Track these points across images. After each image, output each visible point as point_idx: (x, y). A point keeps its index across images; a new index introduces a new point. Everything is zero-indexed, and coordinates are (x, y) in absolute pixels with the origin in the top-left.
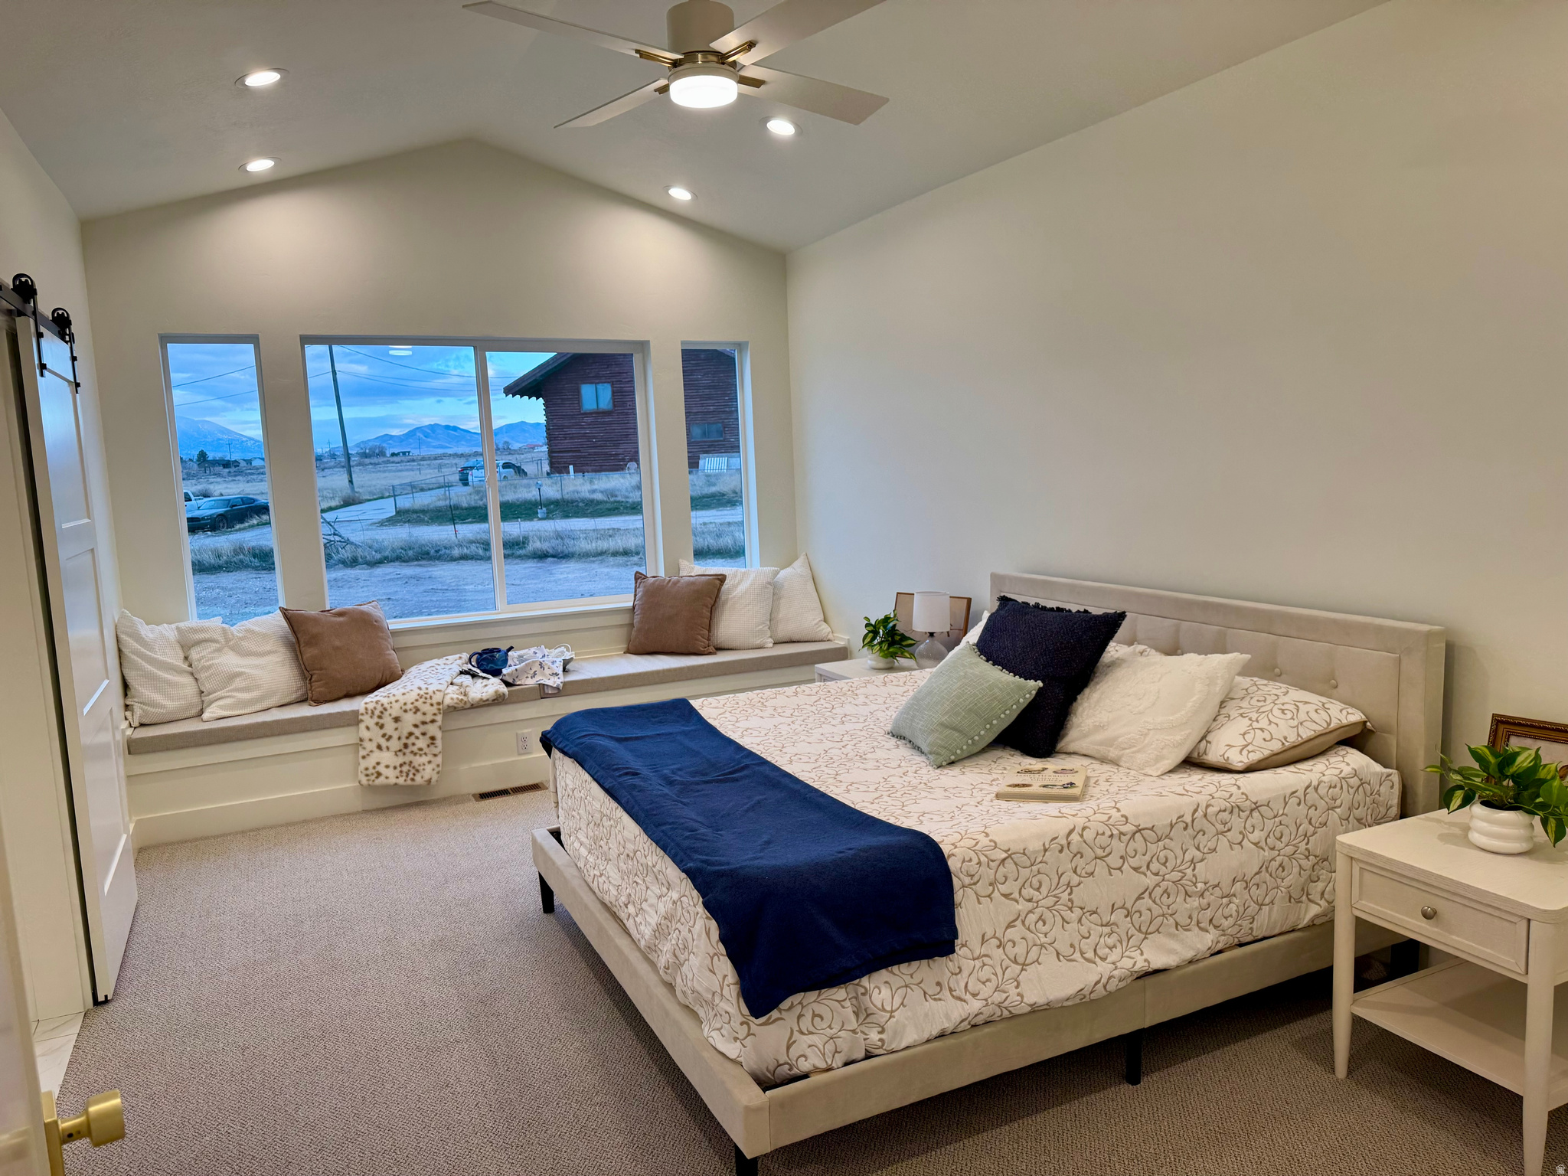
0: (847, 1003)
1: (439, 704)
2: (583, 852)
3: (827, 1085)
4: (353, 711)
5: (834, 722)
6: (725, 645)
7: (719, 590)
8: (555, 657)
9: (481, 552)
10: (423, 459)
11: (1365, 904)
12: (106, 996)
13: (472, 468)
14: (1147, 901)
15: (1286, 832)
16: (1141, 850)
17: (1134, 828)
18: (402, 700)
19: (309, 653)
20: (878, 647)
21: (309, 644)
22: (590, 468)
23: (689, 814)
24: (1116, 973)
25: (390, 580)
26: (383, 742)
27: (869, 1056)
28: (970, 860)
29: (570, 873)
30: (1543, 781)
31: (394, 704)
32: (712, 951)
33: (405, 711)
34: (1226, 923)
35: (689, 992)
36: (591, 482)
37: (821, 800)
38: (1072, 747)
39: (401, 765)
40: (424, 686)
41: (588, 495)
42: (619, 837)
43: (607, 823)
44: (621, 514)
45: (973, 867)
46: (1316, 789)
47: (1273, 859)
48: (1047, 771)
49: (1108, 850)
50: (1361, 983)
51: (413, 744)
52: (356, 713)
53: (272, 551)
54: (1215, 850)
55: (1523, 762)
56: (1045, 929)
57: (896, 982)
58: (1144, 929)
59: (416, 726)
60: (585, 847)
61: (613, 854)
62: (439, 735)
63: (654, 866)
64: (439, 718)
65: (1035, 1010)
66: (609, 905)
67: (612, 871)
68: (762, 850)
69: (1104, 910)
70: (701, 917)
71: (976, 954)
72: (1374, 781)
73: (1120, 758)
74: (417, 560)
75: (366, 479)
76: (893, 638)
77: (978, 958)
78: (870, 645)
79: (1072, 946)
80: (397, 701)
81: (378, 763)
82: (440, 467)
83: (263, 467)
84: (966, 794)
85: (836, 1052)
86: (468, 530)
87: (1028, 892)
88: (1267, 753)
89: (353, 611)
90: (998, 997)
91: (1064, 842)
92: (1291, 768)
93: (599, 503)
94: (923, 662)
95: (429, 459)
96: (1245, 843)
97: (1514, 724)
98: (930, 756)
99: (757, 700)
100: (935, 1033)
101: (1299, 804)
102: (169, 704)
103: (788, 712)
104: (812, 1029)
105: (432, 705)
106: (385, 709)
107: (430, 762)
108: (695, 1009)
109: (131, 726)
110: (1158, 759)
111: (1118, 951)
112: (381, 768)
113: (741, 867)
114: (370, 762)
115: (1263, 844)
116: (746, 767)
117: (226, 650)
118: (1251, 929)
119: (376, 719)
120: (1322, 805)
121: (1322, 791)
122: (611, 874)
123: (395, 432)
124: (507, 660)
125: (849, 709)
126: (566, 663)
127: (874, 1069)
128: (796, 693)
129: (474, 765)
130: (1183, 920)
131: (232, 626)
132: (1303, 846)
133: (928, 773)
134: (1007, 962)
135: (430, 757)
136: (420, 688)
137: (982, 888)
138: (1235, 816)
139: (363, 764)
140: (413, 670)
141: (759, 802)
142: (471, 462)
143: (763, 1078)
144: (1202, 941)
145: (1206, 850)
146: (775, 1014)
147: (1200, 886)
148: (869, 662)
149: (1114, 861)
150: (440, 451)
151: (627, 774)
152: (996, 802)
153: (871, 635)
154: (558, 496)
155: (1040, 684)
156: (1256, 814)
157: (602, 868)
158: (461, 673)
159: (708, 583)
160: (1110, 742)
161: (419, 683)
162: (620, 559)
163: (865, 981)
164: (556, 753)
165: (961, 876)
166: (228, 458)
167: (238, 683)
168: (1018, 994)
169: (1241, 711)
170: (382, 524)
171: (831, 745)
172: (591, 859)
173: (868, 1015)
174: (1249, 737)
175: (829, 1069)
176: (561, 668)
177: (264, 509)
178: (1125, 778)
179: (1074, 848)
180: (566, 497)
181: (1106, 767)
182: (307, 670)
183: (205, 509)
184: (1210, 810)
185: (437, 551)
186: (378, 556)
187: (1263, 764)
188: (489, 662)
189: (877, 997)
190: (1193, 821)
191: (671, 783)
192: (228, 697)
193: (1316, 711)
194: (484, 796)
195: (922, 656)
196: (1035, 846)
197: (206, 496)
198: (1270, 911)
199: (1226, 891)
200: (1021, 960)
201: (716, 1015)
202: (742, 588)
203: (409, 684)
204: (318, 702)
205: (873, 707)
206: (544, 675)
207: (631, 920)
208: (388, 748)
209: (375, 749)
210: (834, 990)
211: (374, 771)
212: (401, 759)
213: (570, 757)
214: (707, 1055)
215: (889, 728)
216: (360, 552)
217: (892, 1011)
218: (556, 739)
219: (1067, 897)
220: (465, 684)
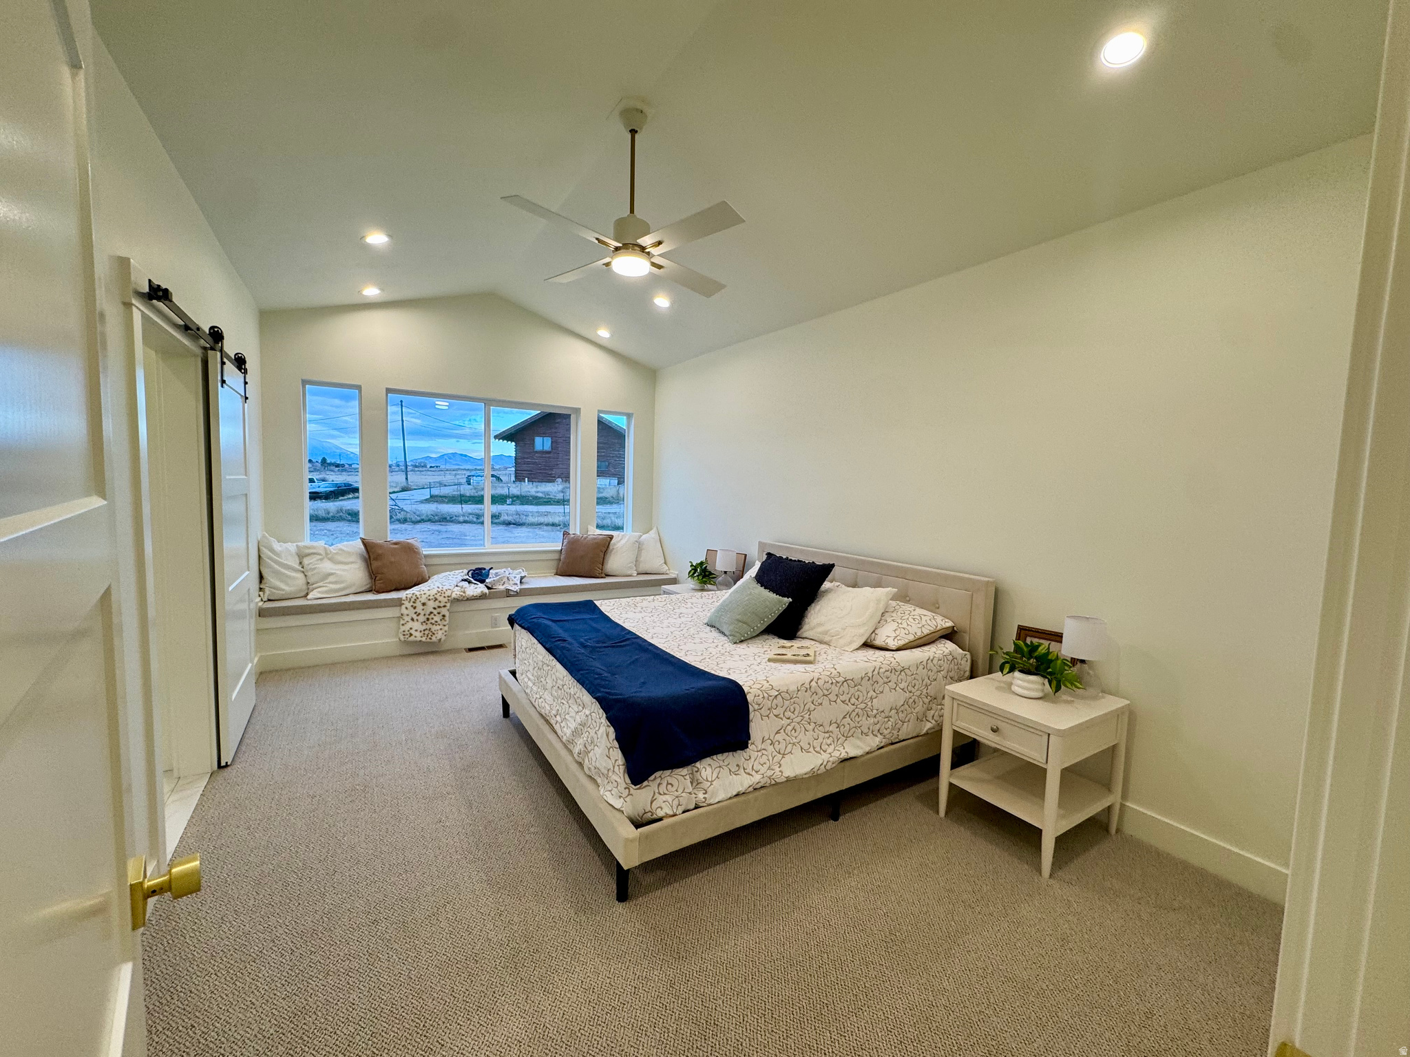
0: (687, 777)
1: (448, 597)
2: (530, 684)
3: (673, 826)
4: (398, 598)
5: (675, 617)
6: (609, 574)
7: (609, 543)
8: (516, 575)
9: (475, 520)
10: (447, 470)
11: (959, 723)
12: (227, 763)
13: (473, 476)
14: (848, 719)
15: (917, 683)
16: (846, 692)
17: (844, 680)
18: (428, 593)
19: (375, 564)
20: (697, 578)
21: (376, 559)
22: (536, 480)
23: (597, 665)
24: (831, 759)
25: (424, 531)
26: (415, 617)
27: (697, 807)
28: (759, 696)
29: (521, 696)
30: (1051, 661)
31: (423, 596)
32: (609, 745)
33: (429, 600)
34: (886, 732)
35: (593, 768)
36: (537, 487)
37: (673, 660)
38: (805, 635)
39: (424, 630)
40: (441, 587)
41: (534, 494)
42: (554, 677)
43: (546, 668)
44: (552, 505)
45: (760, 699)
46: (932, 661)
47: (911, 698)
48: (793, 647)
49: (830, 691)
50: (955, 765)
51: (432, 619)
52: (400, 599)
53: (359, 512)
54: (882, 692)
55: (1042, 650)
56: (796, 735)
57: (714, 764)
58: (845, 735)
59: (435, 608)
60: (531, 681)
61: (549, 686)
62: (447, 614)
63: (575, 694)
64: (448, 605)
65: (789, 780)
66: (544, 715)
67: (547, 696)
68: (641, 687)
69: (826, 724)
70: (604, 725)
71: (759, 749)
72: (959, 658)
73: (830, 641)
74: (440, 522)
75: (414, 478)
76: (705, 573)
77: (760, 751)
78: (692, 576)
79: (809, 744)
80: (425, 594)
81: (411, 629)
82: (455, 475)
83: (358, 469)
84: (752, 658)
85: (679, 805)
86: (469, 508)
87: (788, 714)
88: (907, 641)
89: (404, 542)
90: (770, 773)
91: (808, 687)
92: (919, 649)
93: (540, 498)
94: (719, 587)
95: (450, 470)
96: (897, 688)
97: (1029, 630)
98: (730, 637)
99: (633, 602)
100: (735, 793)
101: (924, 669)
102: (286, 588)
103: (650, 610)
104: (666, 792)
105: (445, 597)
106: (418, 598)
107: (441, 629)
108: (595, 778)
109: (262, 600)
110: (850, 643)
111: (832, 747)
112: (412, 631)
113: (629, 697)
114: (407, 628)
115: (906, 690)
116: (628, 639)
117: (325, 560)
118: (898, 735)
119: (412, 604)
120: (935, 669)
121: (935, 662)
122: (547, 697)
123: (433, 456)
124: (488, 575)
125: (683, 610)
126: (522, 578)
127: (701, 815)
128: (654, 600)
129: (467, 632)
130: (866, 730)
131: (330, 546)
132: (925, 691)
133: (730, 646)
134: (775, 753)
135: (441, 627)
136: (438, 587)
137: (764, 712)
138: (893, 674)
139: (403, 628)
140: (435, 577)
141: (637, 659)
142: (472, 473)
143: (635, 819)
144: (875, 742)
145: (878, 692)
146: (645, 783)
147: (875, 711)
148: (691, 586)
149: (833, 697)
150: (457, 467)
151: (559, 640)
152: (768, 663)
153: (693, 571)
154: (519, 493)
155: (790, 600)
156: (903, 673)
157: (541, 694)
158: (463, 580)
159: (603, 539)
160: (826, 633)
161: (438, 584)
162: (550, 528)
163: (698, 764)
164: (516, 626)
165: (753, 704)
166: (338, 462)
167: (331, 579)
168: (780, 771)
169: (893, 618)
170: (422, 502)
171: (674, 629)
172: (535, 688)
173: (698, 784)
174: (898, 632)
175: (674, 815)
176: (519, 581)
177: (356, 490)
178: (834, 652)
179: (813, 690)
180: (523, 494)
181: (824, 646)
182: (373, 574)
183: (322, 488)
184: (881, 670)
185: (451, 518)
186: (419, 518)
187: (905, 647)
188: (479, 575)
189: (704, 774)
190: (873, 676)
191: (585, 647)
192: (324, 586)
193: (930, 620)
194: (471, 650)
195: (720, 584)
196: (793, 688)
197: (323, 481)
198: (907, 726)
199: (887, 715)
200: (782, 752)
201: (609, 782)
202: (623, 542)
203: (432, 585)
204: (379, 592)
205: (696, 610)
206: (509, 584)
207: (558, 724)
208: (417, 620)
209: (409, 620)
210: (681, 769)
211: (408, 633)
212: (424, 627)
213: (525, 629)
214: (603, 806)
215: (706, 621)
216: (408, 516)
217: (712, 781)
218: (517, 619)
219: (808, 717)
220: (464, 587)
